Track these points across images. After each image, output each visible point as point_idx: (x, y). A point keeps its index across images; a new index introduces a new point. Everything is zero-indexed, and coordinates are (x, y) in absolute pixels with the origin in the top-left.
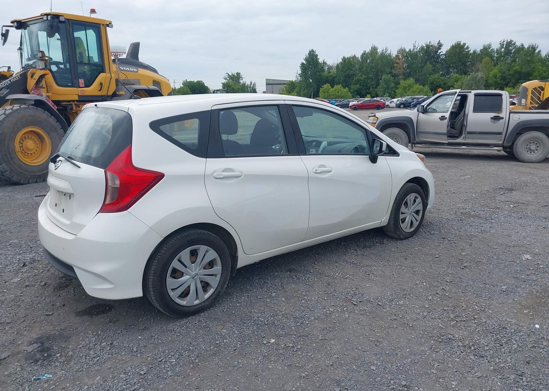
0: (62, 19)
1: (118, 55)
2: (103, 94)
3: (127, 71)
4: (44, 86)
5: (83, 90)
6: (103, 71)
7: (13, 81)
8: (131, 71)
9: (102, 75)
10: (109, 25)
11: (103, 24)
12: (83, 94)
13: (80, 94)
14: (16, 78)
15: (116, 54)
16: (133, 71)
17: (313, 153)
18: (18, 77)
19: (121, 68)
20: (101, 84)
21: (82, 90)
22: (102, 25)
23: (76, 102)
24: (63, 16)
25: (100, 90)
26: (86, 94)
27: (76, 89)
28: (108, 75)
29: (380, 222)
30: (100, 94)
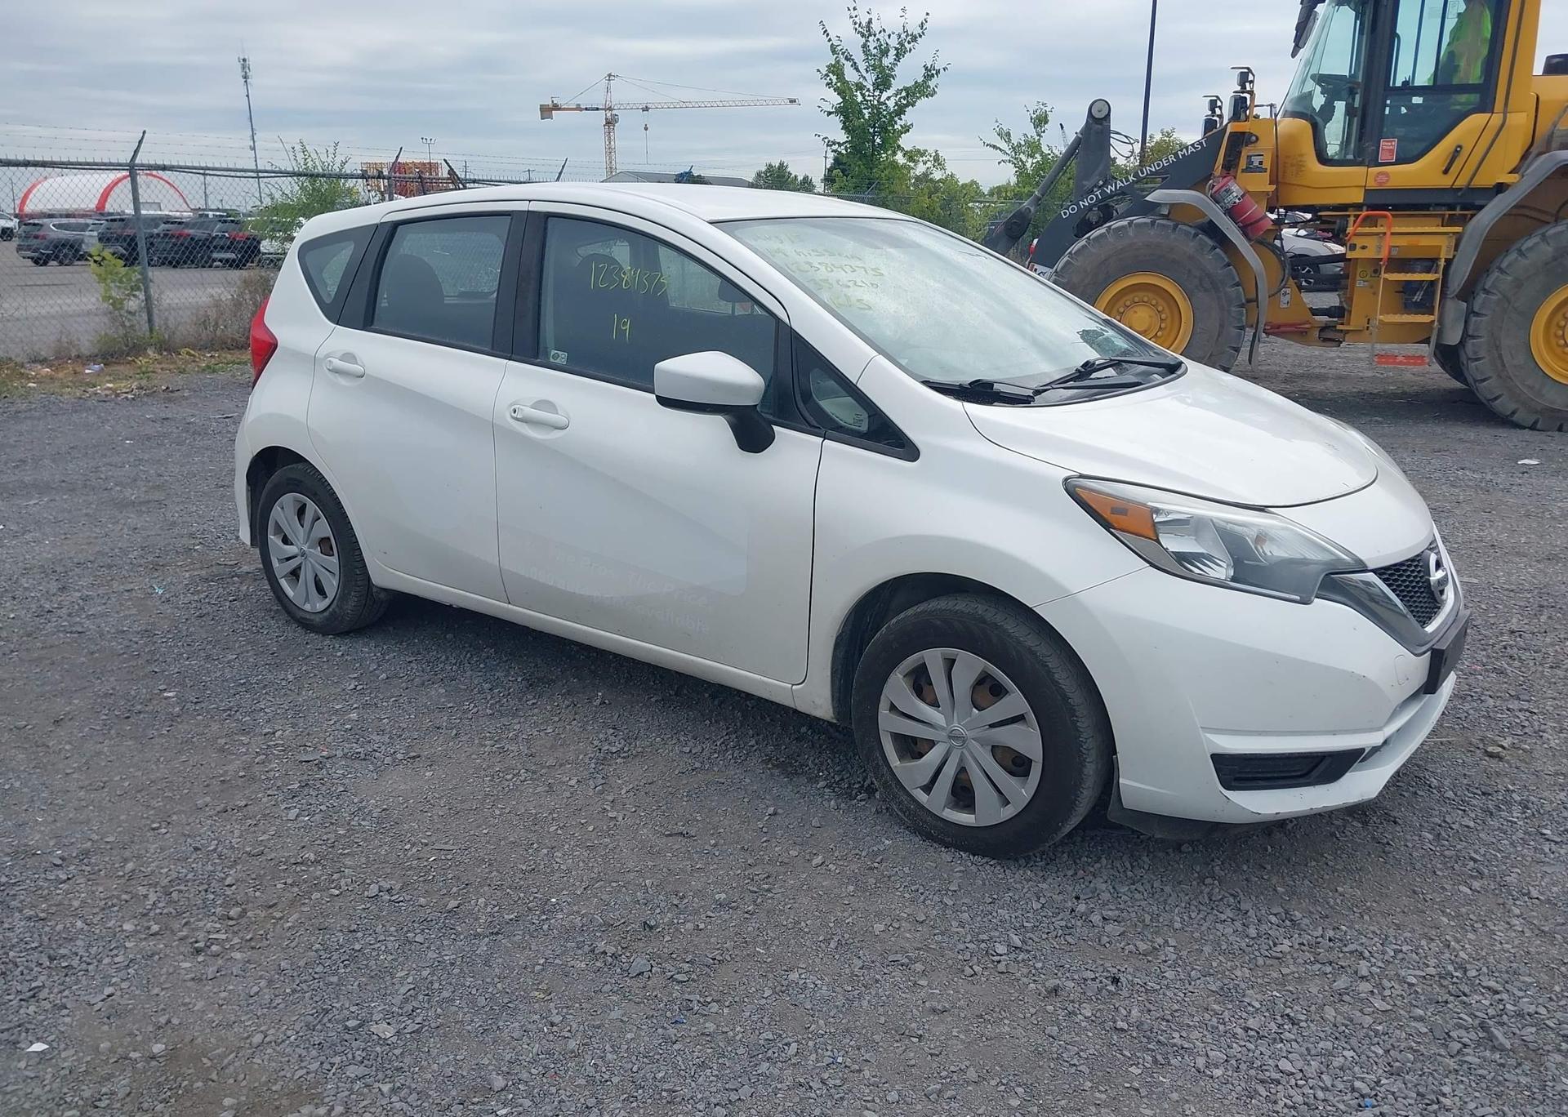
2: (1461, 182)
4: (1267, 165)
5: (1386, 174)
6: (1486, 106)
7: (1183, 155)
9: (1476, 120)
12: (1380, 183)
13: (1372, 185)
14: (1195, 148)
17: (558, 361)
18: (1200, 144)
20: (1456, 152)
21: (1380, 173)
25: (1446, 172)
26: (1393, 183)
27: (1364, 169)
28: (1497, 119)
29: (787, 688)
30: (1446, 182)
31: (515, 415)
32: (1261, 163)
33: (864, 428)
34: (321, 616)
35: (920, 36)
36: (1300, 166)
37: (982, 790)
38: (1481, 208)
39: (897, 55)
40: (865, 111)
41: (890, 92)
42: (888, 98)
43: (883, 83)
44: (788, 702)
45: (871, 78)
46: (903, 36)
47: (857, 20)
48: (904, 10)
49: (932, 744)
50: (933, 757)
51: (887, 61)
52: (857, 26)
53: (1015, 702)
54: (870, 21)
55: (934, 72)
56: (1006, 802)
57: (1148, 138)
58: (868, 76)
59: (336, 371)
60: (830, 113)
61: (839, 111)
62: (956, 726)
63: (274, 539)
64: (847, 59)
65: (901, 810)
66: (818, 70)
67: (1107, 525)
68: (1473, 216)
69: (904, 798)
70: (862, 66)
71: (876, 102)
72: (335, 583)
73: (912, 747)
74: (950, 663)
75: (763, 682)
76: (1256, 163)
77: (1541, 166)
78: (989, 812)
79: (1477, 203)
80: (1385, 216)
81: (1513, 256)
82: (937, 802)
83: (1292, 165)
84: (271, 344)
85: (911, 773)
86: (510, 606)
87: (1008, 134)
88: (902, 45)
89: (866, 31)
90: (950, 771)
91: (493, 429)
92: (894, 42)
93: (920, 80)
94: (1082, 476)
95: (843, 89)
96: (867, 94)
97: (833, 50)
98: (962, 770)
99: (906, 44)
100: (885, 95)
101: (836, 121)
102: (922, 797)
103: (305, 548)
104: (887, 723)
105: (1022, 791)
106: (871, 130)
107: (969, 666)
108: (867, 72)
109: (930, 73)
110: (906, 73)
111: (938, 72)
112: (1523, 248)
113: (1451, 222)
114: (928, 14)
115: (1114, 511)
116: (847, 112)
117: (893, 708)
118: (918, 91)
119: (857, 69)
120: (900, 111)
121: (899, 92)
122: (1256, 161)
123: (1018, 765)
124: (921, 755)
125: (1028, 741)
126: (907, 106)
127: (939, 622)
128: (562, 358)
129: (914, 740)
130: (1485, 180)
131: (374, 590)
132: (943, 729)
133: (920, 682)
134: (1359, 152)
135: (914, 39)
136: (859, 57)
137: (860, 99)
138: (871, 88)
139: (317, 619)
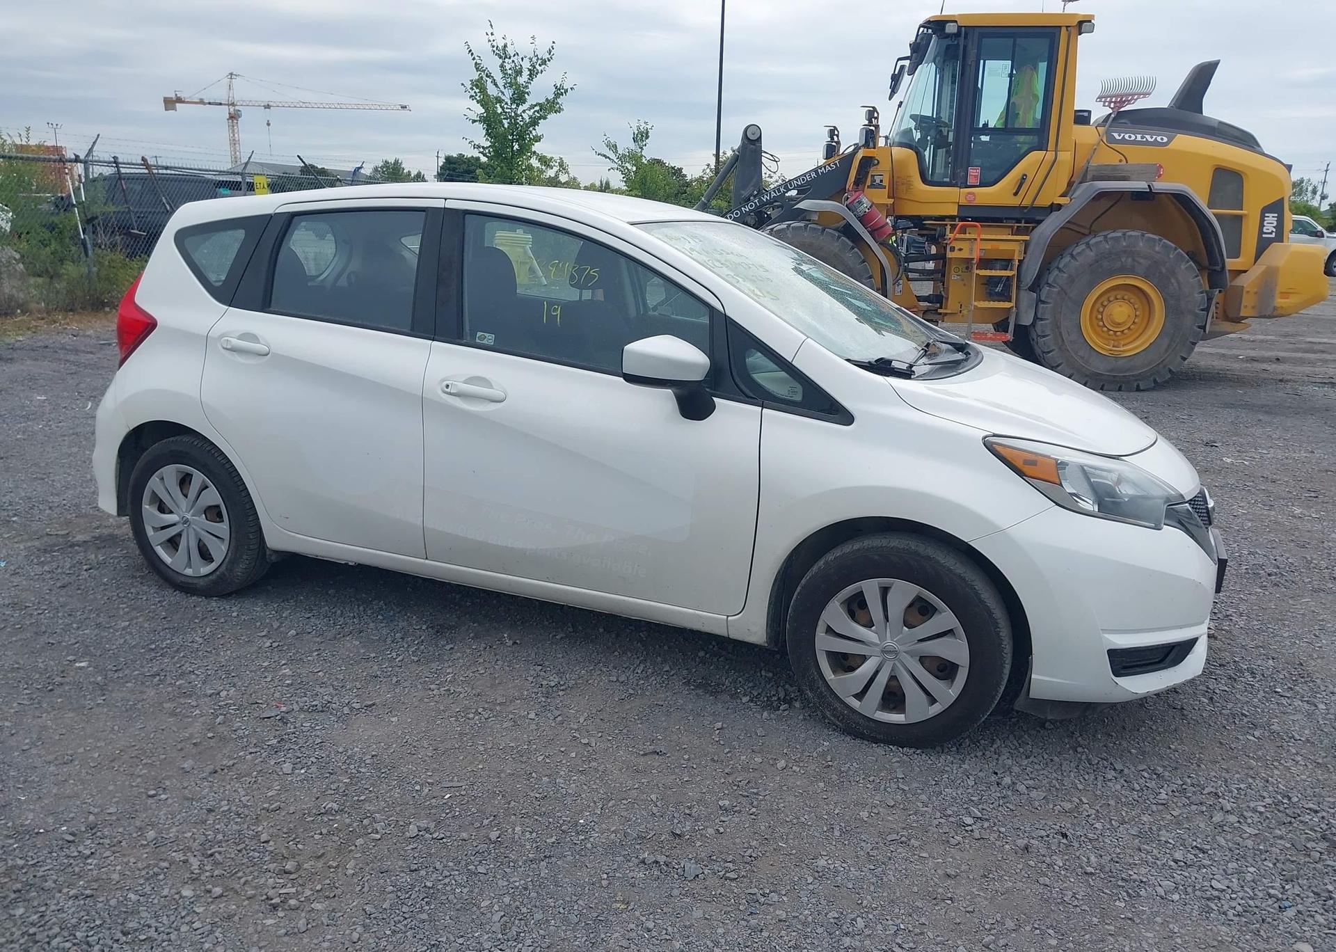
0: (951, 29)
1: (1125, 101)
2: (1027, 202)
3: (1135, 142)
4: (886, 183)
5: (973, 194)
6: (1042, 146)
7: (822, 172)
8: (1147, 143)
9: (1036, 155)
10: (1083, 24)
11: (1067, 27)
12: (969, 201)
13: (963, 202)
14: (831, 167)
15: (1121, 99)
16: (1156, 143)
17: (485, 342)
18: (835, 164)
19: (1116, 135)
20: (1023, 178)
21: (969, 193)
22: (1064, 30)
23: (957, 219)
24: (956, 22)
25: (1016, 194)
26: (978, 202)
27: (956, 189)
28: (1050, 155)
29: (723, 619)
30: (1015, 201)
31: (448, 390)
32: (881, 181)
33: (798, 398)
34: (206, 579)
35: (549, 60)
36: (909, 185)
37: (912, 693)
38: (1039, 222)
39: (530, 75)
40: (504, 121)
41: (526, 106)
42: (524, 111)
43: (519, 97)
44: (722, 632)
45: (508, 94)
46: (534, 59)
47: (494, 44)
48: (533, 38)
49: (864, 658)
50: (867, 668)
51: (522, 80)
52: (495, 49)
53: (946, 618)
54: (505, 46)
55: (563, 91)
56: (933, 701)
57: (721, 154)
58: (505, 91)
59: (234, 350)
60: (474, 121)
61: (483, 120)
62: (889, 642)
63: (148, 509)
64: (487, 76)
65: (834, 716)
66: (463, 84)
67: (1020, 473)
68: (1034, 228)
69: (837, 705)
70: (501, 83)
71: (513, 114)
72: (224, 548)
73: (844, 663)
74: (885, 591)
75: (698, 615)
76: (878, 181)
77: (1084, 192)
78: (917, 710)
79: (1038, 218)
80: (976, 226)
81: (1067, 259)
82: (870, 707)
83: (903, 184)
84: (149, 324)
85: (844, 685)
86: (427, 561)
87: (615, 146)
88: (535, 67)
89: (503, 53)
90: (882, 679)
91: (423, 402)
92: (526, 65)
93: (551, 97)
94: (995, 435)
95: (485, 101)
96: (505, 106)
97: (478, 67)
98: (893, 678)
99: (537, 66)
100: (521, 108)
101: (480, 129)
102: (855, 704)
103: (188, 516)
104: (824, 643)
105: (949, 693)
106: (510, 137)
107: (903, 592)
108: (505, 88)
109: (560, 92)
110: (539, 90)
111: (566, 91)
112: (1074, 253)
113: (1019, 231)
114: (554, 42)
115: (1026, 462)
116: (490, 121)
117: (829, 630)
118: (550, 107)
119: (496, 85)
120: (534, 122)
121: (532, 107)
122: (878, 179)
123: (945, 670)
124: (852, 669)
125: (957, 651)
126: (540, 118)
127: (876, 557)
128: (489, 339)
129: (845, 656)
130: (1044, 201)
131: (268, 553)
132: (876, 645)
133: (856, 607)
134: (954, 176)
135: (544, 62)
136: (498, 76)
137: (499, 110)
138: (509, 102)
139: (202, 582)
